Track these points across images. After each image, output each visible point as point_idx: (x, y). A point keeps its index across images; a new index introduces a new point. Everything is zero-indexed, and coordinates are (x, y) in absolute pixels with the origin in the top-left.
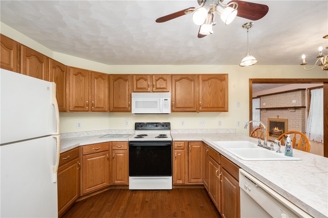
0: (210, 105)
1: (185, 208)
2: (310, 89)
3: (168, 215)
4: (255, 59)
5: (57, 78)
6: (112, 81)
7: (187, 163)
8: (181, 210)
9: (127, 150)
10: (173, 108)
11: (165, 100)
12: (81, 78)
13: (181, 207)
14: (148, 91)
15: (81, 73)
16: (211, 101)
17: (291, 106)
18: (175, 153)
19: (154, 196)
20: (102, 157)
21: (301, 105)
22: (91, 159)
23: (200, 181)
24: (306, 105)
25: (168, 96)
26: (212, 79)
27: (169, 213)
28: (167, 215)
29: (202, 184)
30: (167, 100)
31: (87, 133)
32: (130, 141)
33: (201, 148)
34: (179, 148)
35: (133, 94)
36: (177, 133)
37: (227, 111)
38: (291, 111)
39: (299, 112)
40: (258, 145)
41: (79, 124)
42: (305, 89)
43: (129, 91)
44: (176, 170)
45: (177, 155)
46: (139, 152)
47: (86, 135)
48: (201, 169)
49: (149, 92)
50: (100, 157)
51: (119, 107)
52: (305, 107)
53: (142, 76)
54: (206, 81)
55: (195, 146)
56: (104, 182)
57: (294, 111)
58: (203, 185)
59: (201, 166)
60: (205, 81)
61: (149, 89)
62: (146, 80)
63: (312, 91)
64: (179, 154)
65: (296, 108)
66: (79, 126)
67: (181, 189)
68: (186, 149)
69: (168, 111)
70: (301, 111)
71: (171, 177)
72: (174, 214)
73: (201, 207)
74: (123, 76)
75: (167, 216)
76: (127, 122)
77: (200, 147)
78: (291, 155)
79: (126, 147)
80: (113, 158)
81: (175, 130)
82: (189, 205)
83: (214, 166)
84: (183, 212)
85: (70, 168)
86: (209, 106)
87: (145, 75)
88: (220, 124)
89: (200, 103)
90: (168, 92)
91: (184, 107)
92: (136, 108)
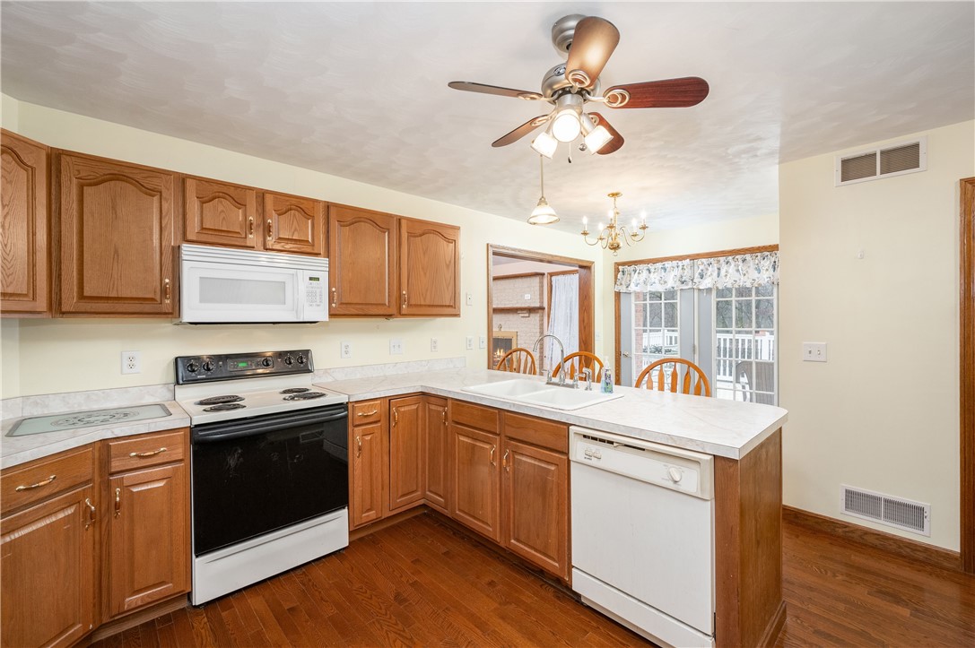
0: (425, 299)
1: (412, 574)
2: (551, 275)
3: (383, 607)
4: (555, 214)
6: (75, 181)
7: (386, 458)
8: (408, 581)
9: (181, 461)
10: (334, 305)
11: (311, 279)
13: (401, 577)
14: (248, 245)
16: (427, 289)
17: (523, 306)
18: (357, 437)
19: (304, 585)
20: (61, 515)
21: (538, 305)
22: (8, 538)
23: (416, 499)
24: (546, 305)
25: (318, 267)
27: (383, 603)
28: (381, 609)
29: (422, 502)
30: (318, 279)
32: (196, 426)
33: (420, 409)
34: (367, 421)
35: (186, 247)
36: (330, 379)
37: (457, 315)
38: (523, 315)
39: (535, 318)
40: (548, 383)
42: (543, 274)
43: (165, 234)
44: (360, 484)
45: (363, 440)
46: (239, 458)
48: (420, 466)
49: (251, 248)
50: (53, 519)
51: (113, 294)
52: (543, 309)
53: (225, 189)
55: (406, 408)
56: (73, 625)
57: (527, 315)
58: (424, 506)
59: (420, 458)
61: (252, 238)
62: (240, 204)
63: (553, 278)
64: (368, 438)
65: (531, 310)
67: (367, 536)
68: (384, 422)
69: (321, 314)
70: (538, 315)
71: (346, 510)
72: (396, 598)
73: (444, 554)
74: (138, 171)
75: (383, 611)
76: (131, 359)
77: (417, 409)
78: (611, 391)
79: (182, 450)
80: (117, 506)
81: (326, 371)
82: (416, 561)
83: (478, 444)
84: (414, 584)
87: (237, 187)
88: (435, 347)
89: (404, 292)
90: (317, 254)
91: (362, 304)
92: (202, 301)
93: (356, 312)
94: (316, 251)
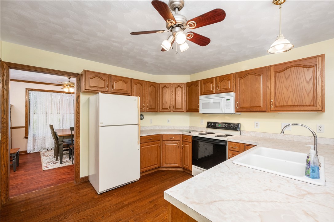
0: (287, 103)
4: (289, 42)
5: (151, 92)
9: (191, 142)
11: (227, 100)
12: (166, 89)
15: (165, 86)
16: (289, 98)
18: (230, 154)
20: (175, 144)
22: (168, 144)
25: (232, 96)
26: (291, 67)
30: (229, 100)
31: (174, 127)
32: (194, 136)
34: (234, 149)
35: (200, 97)
41: (169, 120)
47: (173, 128)
49: (214, 94)
50: (173, 144)
51: (192, 108)
53: (208, 80)
54: (282, 72)
56: (176, 163)
60: (280, 72)
61: (214, 91)
62: (212, 83)
66: (169, 122)
74: (194, 82)
76: (202, 121)
79: (191, 140)
80: (183, 147)
85: (153, 146)
86: (285, 104)
89: (272, 100)
90: (232, 91)
91: (249, 107)
92: (203, 108)
93: (246, 110)
94: (231, 91)
